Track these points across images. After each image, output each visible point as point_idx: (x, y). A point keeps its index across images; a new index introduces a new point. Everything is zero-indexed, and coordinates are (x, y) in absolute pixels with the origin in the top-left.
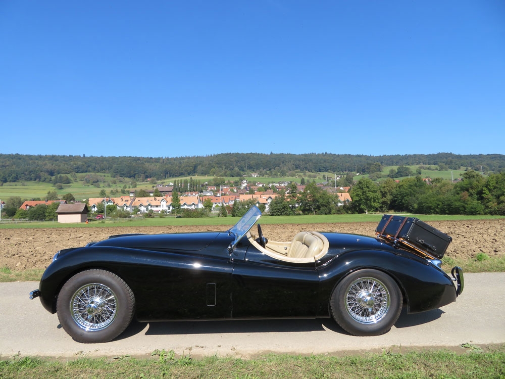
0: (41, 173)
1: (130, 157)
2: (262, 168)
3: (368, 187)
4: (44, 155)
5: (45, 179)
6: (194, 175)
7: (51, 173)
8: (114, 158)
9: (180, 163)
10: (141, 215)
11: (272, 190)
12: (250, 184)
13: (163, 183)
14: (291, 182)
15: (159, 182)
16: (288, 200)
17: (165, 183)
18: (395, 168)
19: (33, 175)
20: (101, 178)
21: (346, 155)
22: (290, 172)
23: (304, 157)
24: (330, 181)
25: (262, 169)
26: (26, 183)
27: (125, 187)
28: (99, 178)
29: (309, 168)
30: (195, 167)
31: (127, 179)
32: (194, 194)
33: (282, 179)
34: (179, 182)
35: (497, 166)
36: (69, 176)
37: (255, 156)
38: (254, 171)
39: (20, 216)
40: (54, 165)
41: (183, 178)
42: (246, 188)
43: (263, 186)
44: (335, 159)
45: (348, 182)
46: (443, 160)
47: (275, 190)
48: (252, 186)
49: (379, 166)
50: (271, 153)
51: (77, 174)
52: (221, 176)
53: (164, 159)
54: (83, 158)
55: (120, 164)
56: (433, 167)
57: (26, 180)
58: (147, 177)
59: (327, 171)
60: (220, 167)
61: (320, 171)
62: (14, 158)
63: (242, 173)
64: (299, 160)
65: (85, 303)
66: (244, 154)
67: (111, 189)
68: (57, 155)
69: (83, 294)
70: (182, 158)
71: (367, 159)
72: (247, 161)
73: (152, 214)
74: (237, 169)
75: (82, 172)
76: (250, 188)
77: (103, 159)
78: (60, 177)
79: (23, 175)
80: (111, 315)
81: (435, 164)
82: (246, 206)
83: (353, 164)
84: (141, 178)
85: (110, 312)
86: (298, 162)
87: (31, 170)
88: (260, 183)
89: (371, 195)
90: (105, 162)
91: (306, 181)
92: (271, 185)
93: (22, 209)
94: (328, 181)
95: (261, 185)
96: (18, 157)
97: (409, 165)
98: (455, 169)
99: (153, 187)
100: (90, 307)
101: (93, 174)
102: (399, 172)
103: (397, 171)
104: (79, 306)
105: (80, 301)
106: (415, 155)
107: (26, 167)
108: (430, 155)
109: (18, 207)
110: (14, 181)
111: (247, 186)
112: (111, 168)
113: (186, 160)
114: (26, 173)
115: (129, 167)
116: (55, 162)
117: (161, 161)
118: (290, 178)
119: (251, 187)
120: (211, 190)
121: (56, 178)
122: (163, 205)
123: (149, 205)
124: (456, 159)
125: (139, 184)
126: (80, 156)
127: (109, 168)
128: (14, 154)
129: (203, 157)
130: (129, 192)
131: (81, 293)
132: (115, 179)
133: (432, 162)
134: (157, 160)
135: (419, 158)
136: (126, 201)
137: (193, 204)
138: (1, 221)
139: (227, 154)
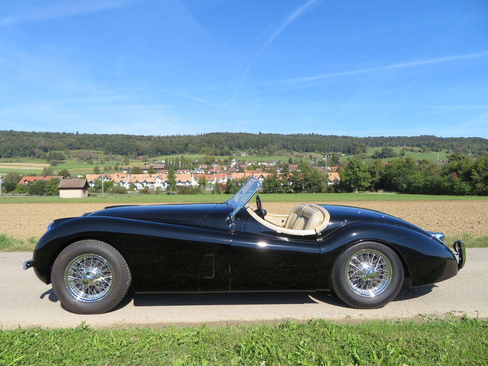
0: (35, 150)
1: (122, 135)
2: (251, 147)
3: (358, 167)
4: (38, 132)
5: (40, 155)
6: (185, 154)
7: (46, 150)
8: (106, 136)
9: (171, 141)
10: (137, 191)
11: (261, 169)
12: (239, 163)
13: (154, 160)
14: (279, 161)
15: (151, 159)
16: (281, 178)
17: (156, 160)
18: (380, 149)
19: (27, 151)
20: (94, 155)
21: (332, 136)
22: (278, 152)
23: (292, 137)
24: (317, 161)
25: (250, 149)
26: (21, 159)
27: (118, 164)
28: (92, 155)
29: (296, 148)
30: (186, 145)
31: (119, 157)
32: (185, 172)
33: (270, 158)
34: (171, 160)
35: (478, 149)
36: (63, 152)
37: (244, 136)
38: (243, 150)
39: (20, 191)
40: (48, 141)
41: (175, 156)
42: (235, 166)
43: (252, 165)
44: (322, 140)
45: (335, 161)
46: (426, 143)
47: (264, 169)
48: (242, 164)
49: (364, 147)
50: (260, 133)
51: (70, 151)
52: (211, 154)
53: (155, 138)
54: (76, 135)
55: (112, 142)
56: (416, 149)
57: (21, 156)
58: (139, 155)
59: (313, 151)
60: (210, 146)
61: (307, 151)
62: (9, 134)
63: (231, 152)
64: (287, 140)
65: (81, 273)
66: (233, 134)
67: (105, 166)
68: (51, 132)
69: (79, 264)
70: (173, 137)
71: (352, 141)
72: (237, 140)
73: (148, 191)
74: (226, 148)
75: (75, 149)
76: (239, 167)
77: (95, 137)
78: (54, 154)
79: (18, 151)
80: (105, 288)
81: (417, 146)
82: (240, 184)
83: (339, 145)
84: (133, 156)
85: (106, 284)
86: (286, 142)
87: (25, 146)
88: (249, 162)
89: (361, 174)
90: (98, 140)
91: (293, 161)
92: (259, 164)
93: (21, 184)
94: (314, 161)
95: (250, 164)
96: (12, 133)
97: (393, 146)
98: (437, 151)
99: (146, 164)
100: (85, 278)
101: (86, 151)
102: (383, 153)
103: (381, 152)
104: (74, 275)
105: (75, 270)
106: (399, 138)
107: (21, 143)
108: (413, 137)
109: (16, 182)
110: (10, 157)
111: (236, 164)
112: (104, 146)
113: (177, 139)
114: (21, 149)
115: (122, 144)
116: (49, 139)
117: (153, 139)
118: (278, 157)
119: (241, 166)
120: (202, 168)
121: (50, 154)
122: (158, 182)
123: (145, 181)
124: (438, 142)
125: (131, 162)
126: (73, 134)
127: (102, 146)
128: (8, 130)
129: (193, 136)
130: (121, 169)
131: (77, 263)
132: (108, 156)
133: (415, 144)
134: (149, 138)
135: (403, 141)
136: (122, 177)
137: (188, 181)
138: (2, 195)
139: (217, 133)
